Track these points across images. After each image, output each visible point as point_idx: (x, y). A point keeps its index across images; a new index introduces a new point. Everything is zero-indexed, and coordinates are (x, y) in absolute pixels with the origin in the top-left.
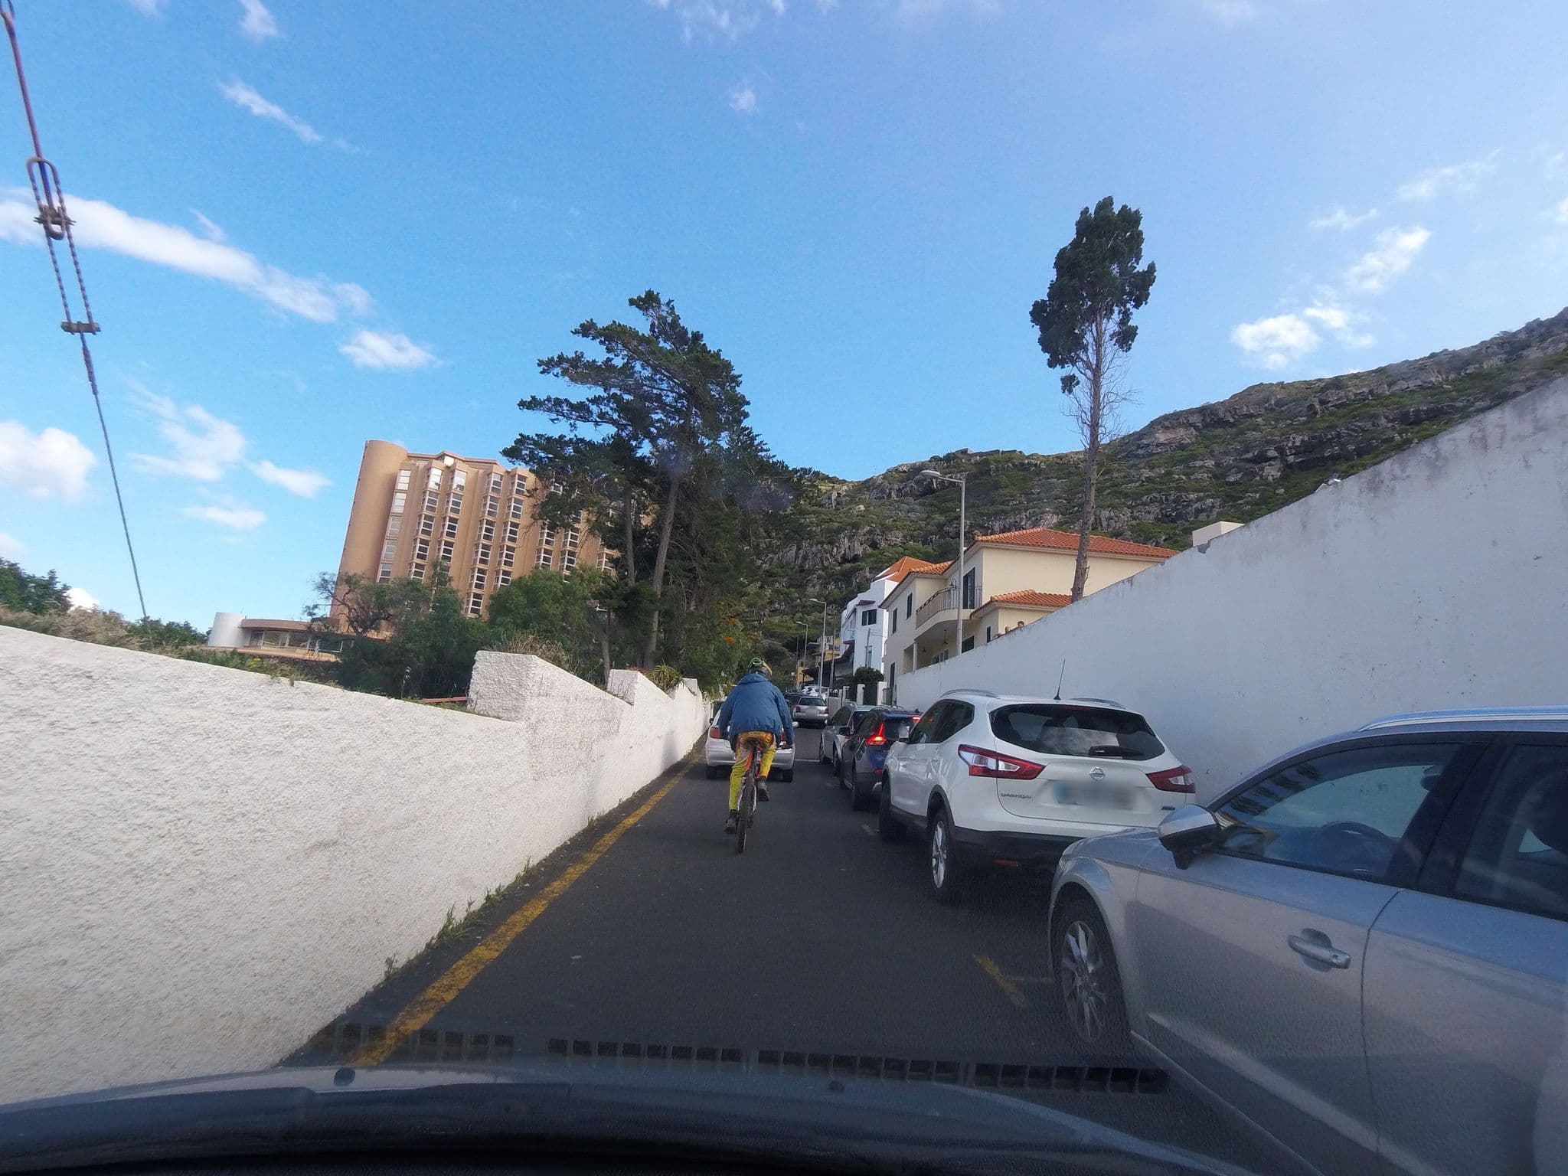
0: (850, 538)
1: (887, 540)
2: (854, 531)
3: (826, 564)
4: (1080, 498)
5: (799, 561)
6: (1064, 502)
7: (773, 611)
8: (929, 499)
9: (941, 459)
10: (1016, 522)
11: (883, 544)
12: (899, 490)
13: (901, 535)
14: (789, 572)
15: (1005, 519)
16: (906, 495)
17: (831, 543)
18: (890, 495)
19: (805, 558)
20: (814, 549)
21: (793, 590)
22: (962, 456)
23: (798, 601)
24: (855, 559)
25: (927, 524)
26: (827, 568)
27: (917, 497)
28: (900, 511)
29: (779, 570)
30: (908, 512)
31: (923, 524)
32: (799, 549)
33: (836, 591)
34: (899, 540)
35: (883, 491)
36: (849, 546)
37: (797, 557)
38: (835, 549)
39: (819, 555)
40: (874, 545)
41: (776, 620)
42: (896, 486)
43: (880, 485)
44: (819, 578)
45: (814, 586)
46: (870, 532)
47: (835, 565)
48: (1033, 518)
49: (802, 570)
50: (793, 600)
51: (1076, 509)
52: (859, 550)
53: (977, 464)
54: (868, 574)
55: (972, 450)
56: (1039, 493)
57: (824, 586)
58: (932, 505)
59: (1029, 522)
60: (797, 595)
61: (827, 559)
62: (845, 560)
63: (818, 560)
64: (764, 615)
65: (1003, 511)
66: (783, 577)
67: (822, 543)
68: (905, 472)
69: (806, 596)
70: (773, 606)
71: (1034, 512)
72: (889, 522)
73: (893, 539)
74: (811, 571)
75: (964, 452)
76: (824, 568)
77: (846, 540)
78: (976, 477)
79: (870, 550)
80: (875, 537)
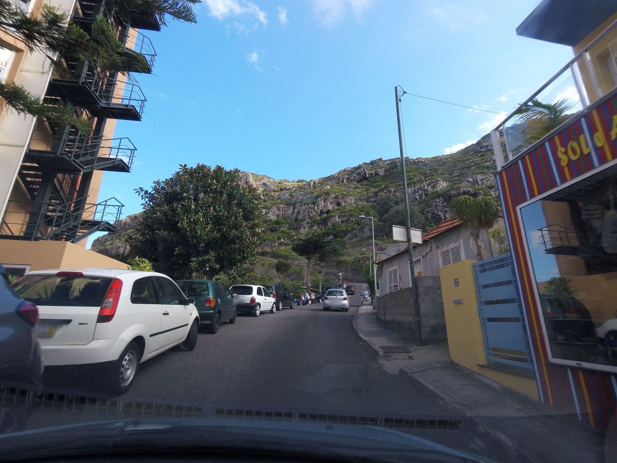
0: (325, 201)
1: (345, 201)
2: (327, 196)
3: (311, 215)
4: (456, 173)
5: (295, 215)
6: (447, 175)
7: (280, 244)
8: (365, 182)
9: (368, 164)
10: (421, 187)
11: (343, 204)
12: (348, 179)
13: (353, 199)
14: (289, 221)
15: (414, 186)
16: (352, 181)
17: (314, 203)
18: (343, 181)
19: (298, 213)
20: (304, 207)
21: (292, 231)
22: (379, 161)
23: (296, 237)
24: (328, 212)
25: (367, 193)
26: (312, 217)
27: (358, 182)
28: (350, 188)
29: (283, 220)
30: (355, 189)
31: (365, 193)
32: (294, 208)
33: (319, 230)
34: (353, 201)
35: (339, 179)
36: (324, 206)
37: (293, 213)
38: (316, 206)
39: (307, 210)
40: (339, 204)
41: (283, 248)
42: (346, 177)
43: (337, 177)
44: (308, 223)
45: (304, 228)
46: (336, 197)
47: (316, 216)
48: (432, 184)
49: (297, 220)
50: (292, 236)
51: (456, 178)
52: (330, 207)
53: (388, 164)
54: (337, 219)
55: (384, 159)
56: (430, 173)
57: (311, 227)
58: (367, 185)
59: (430, 187)
60: (294, 234)
61: (312, 212)
62: (322, 212)
63: (306, 213)
64: (275, 246)
65: (413, 182)
66: (286, 224)
67: (308, 204)
68: (349, 171)
69: (299, 234)
70: (280, 241)
71: (432, 181)
72: (345, 193)
73: (349, 201)
74: (303, 220)
75: (380, 159)
76: (310, 218)
77: (322, 202)
78: (389, 170)
79: (336, 207)
80: (339, 200)
